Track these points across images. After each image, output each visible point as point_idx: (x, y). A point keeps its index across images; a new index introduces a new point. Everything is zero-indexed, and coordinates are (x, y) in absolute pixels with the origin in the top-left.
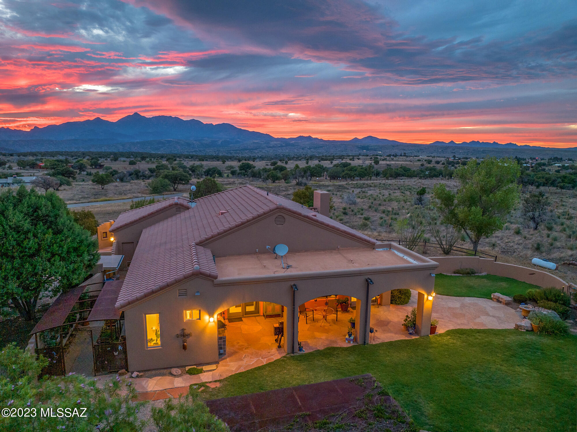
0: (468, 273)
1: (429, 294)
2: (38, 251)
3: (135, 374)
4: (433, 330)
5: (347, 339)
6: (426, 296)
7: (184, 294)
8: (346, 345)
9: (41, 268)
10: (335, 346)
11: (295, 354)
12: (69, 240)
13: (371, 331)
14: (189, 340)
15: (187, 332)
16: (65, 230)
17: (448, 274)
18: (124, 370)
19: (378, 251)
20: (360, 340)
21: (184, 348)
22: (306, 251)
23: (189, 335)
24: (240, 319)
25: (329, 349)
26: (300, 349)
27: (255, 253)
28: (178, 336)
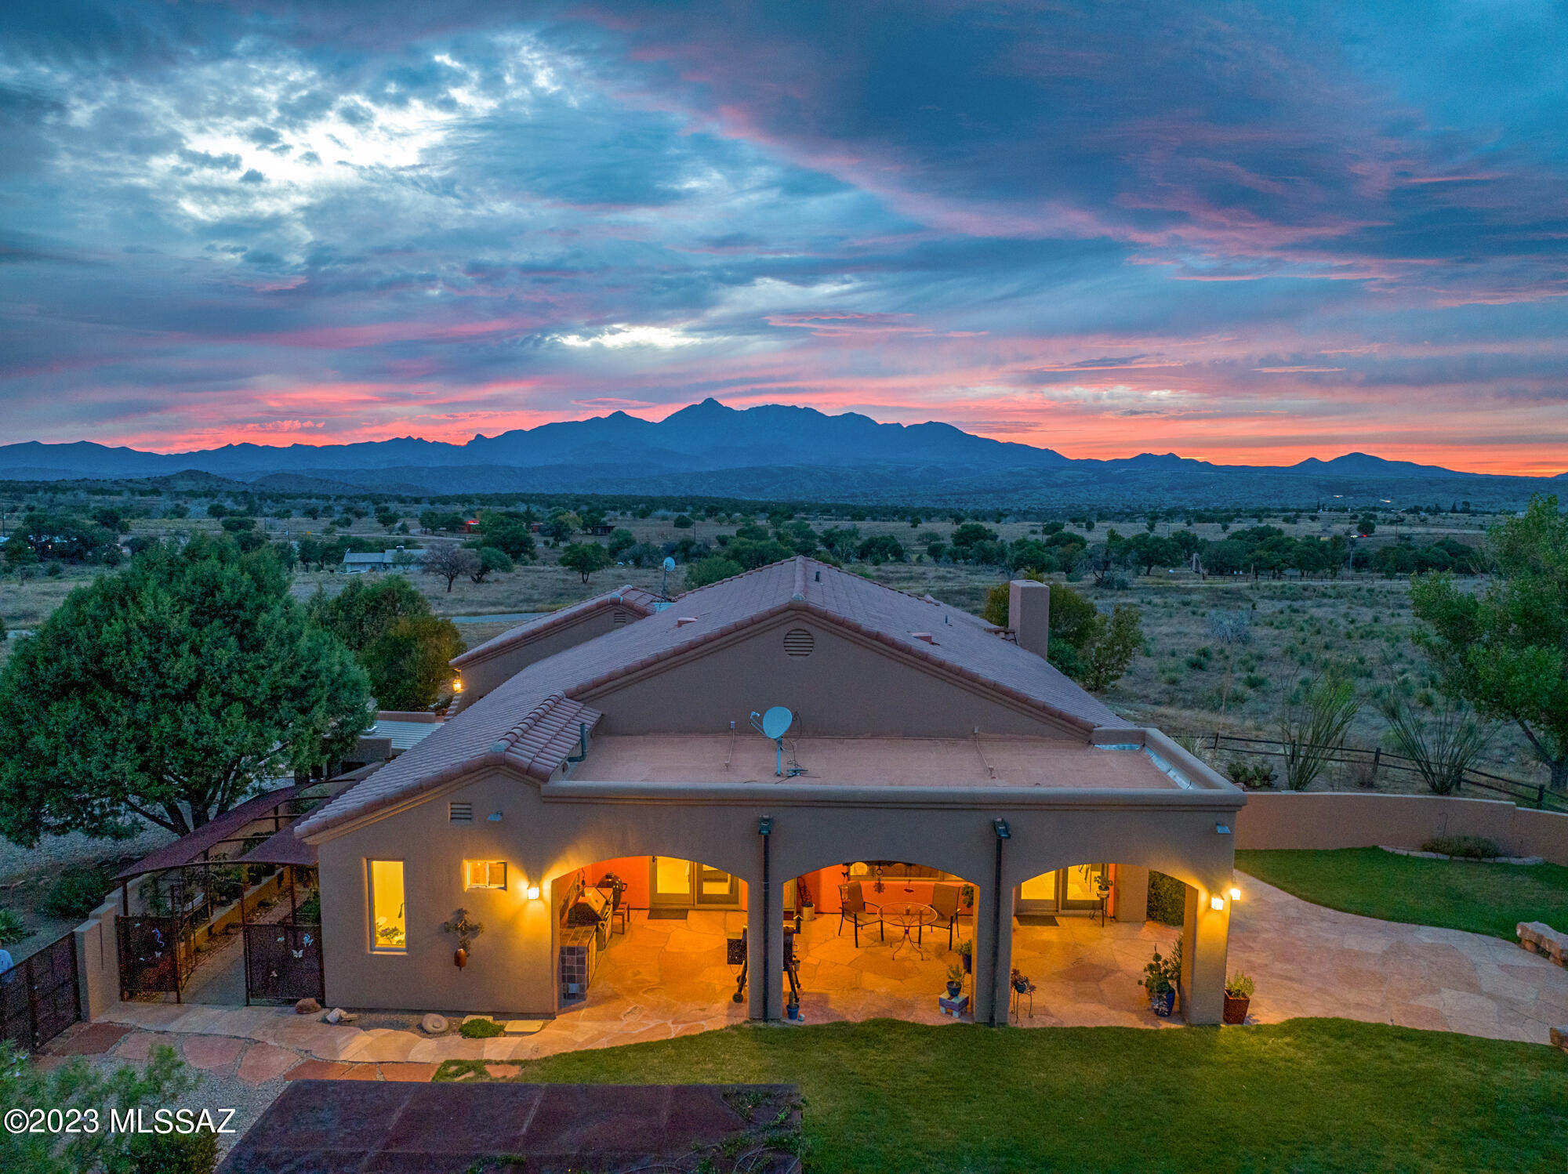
0: (1469, 853)
1: (1214, 889)
2: (194, 686)
3: (336, 1013)
4: (1235, 1009)
5: (942, 1002)
6: (1203, 896)
7: (464, 814)
8: (934, 1018)
9: (192, 728)
10: (903, 1016)
11: (771, 1024)
12: (277, 667)
13: (1021, 986)
14: (477, 943)
15: (471, 919)
16: (270, 644)
17: (1398, 852)
18: (311, 1001)
19: (1102, 752)
20: (978, 1009)
21: (458, 961)
22: (876, 735)
23: (474, 930)
24: (681, 914)
25: (876, 1023)
26: (792, 1012)
27: (727, 730)
28: (447, 928)
